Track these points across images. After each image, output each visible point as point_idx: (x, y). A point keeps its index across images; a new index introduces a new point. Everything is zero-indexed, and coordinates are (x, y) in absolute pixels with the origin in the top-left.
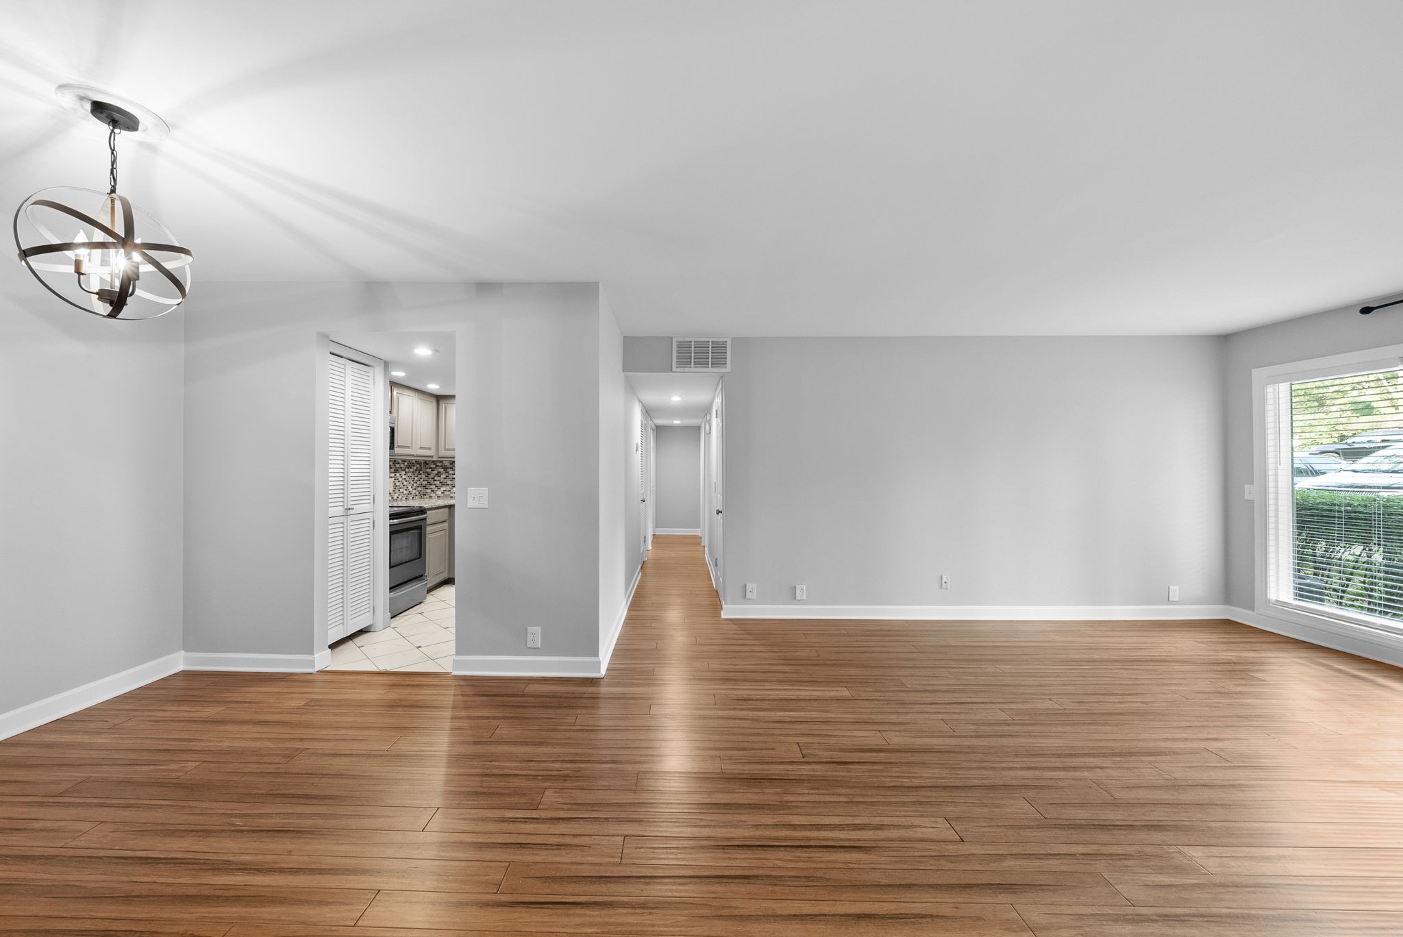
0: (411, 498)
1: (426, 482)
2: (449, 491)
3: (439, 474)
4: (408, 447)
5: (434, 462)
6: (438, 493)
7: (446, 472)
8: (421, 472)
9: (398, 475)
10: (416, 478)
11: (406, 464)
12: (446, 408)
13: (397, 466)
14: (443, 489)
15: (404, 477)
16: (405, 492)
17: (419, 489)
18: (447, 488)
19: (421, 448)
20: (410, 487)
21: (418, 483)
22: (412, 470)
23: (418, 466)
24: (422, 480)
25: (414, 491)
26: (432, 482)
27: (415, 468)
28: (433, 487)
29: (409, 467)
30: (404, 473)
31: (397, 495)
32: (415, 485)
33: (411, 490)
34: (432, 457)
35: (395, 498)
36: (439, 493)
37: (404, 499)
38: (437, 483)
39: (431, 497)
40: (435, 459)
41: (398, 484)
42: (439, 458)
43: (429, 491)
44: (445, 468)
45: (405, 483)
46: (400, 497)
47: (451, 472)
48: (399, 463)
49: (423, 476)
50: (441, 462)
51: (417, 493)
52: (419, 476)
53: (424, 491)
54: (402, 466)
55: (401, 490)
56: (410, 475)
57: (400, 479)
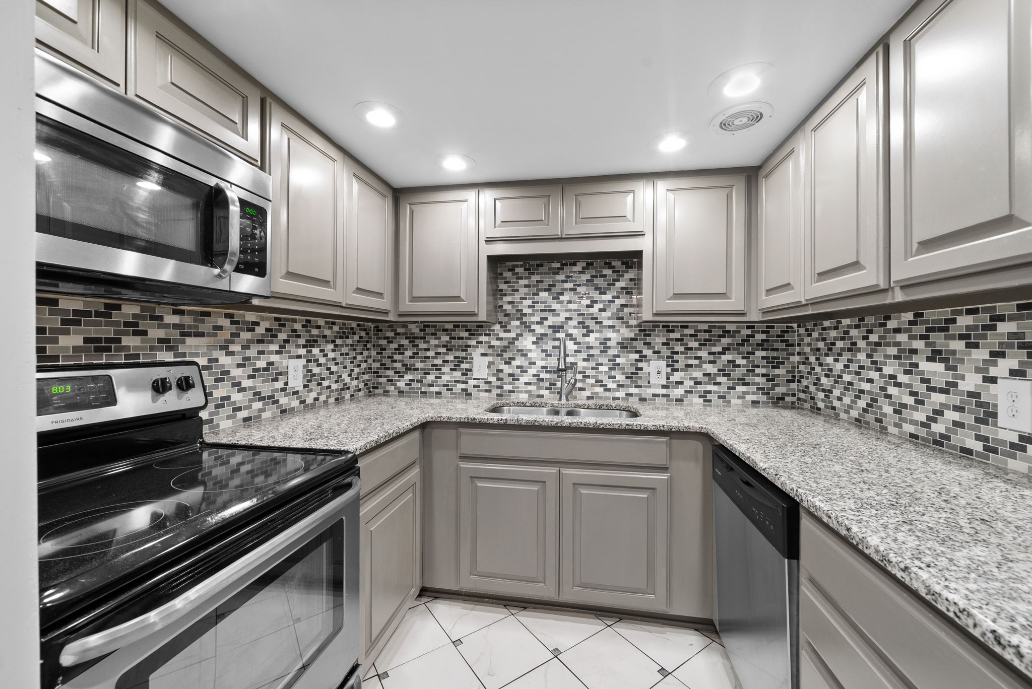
0: (347, 396)
1: (378, 365)
2: (418, 381)
3: (400, 349)
4: (325, 283)
5: (391, 325)
6: (399, 384)
7: (413, 346)
8: (369, 346)
9: (316, 351)
10: (359, 358)
11: (336, 328)
12: (412, 212)
13: (315, 332)
14: (408, 377)
15: (331, 355)
16: (334, 386)
17: (366, 377)
18: (416, 376)
19: (359, 290)
20: (345, 376)
21: (364, 365)
22: (349, 341)
23: (363, 334)
24: (370, 361)
25: (355, 383)
26: (388, 362)
27: (356, 338)
28: (390, 373)
29: (343, 335)
30: (331, 346)
31: (313, 395)
32: (357, 370)
33: (347, 380)
34: (386, 313)
35: (309, 401)
36: (401, 384)
37: (332, 400)
38: (398, 365)
39: (386, 393)
40: (391, 317)
41: (316, 370)
42: (400, 315)
43: (383, 380)
44: (412, 339)
45: (334, 368)
46: (323, 398)
47: (422, 346)
48: (318, 327)
49: (373, 353)
50: (405, 325)
51: (361, 386)
52: (366, 353)
53: (374, 380)
54: (327, 332)
55: (325, 383)
56: (345, 350)
57: (322, 360)
